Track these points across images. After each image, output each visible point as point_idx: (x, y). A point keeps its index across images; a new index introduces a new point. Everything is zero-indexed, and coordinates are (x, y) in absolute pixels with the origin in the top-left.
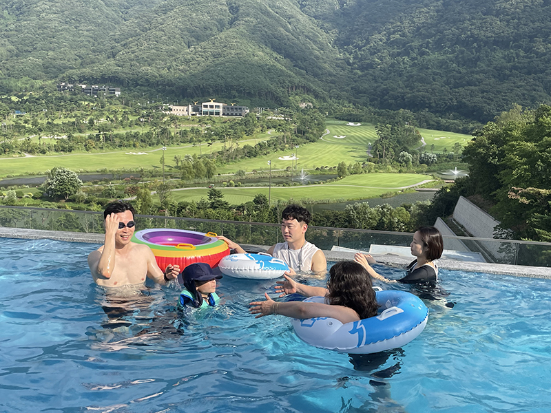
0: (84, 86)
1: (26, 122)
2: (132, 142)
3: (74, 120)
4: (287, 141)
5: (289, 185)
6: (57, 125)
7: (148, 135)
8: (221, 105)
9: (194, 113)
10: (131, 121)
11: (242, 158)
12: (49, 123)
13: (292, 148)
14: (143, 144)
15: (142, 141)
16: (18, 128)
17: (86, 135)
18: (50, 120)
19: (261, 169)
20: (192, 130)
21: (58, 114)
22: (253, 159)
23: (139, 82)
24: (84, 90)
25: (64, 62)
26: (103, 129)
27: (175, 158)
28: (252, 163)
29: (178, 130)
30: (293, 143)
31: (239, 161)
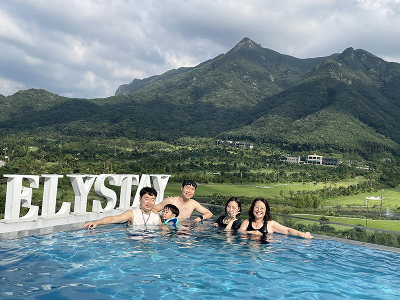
0: (231, 142)
1: (197, 163)
2: (261, 179)
3: (224, 163)
4: (373, 186)
5: (378, 219)
6: (215, 165)
7: (271, 175)
8: (322, 157)
9: (302, 162)
10: (260, 166)
11: (338, 195)
12: (209, 164)
13: (376, 191)
14: (268, 181)
15: (267, 179)
16: (192, 166)
17: (232, 173)
18: (211, 163)
19: (354, 205)
20: (301, 174)
21: (215, 158)
22: (347, 197)
23: (266, 140)
24: (230, 144)
25: (220, 127)
26: (242, 169)
27: (290, 191)
28: (346, 199)
29: (291, 173)
30: (378, 188)
31: (336, 198)
